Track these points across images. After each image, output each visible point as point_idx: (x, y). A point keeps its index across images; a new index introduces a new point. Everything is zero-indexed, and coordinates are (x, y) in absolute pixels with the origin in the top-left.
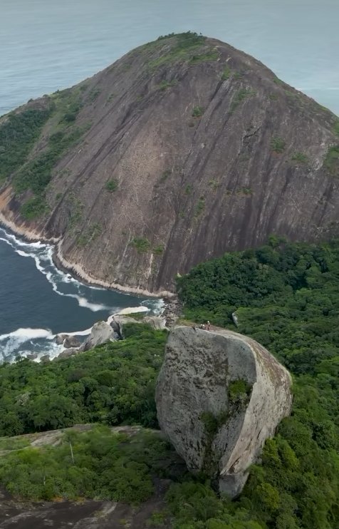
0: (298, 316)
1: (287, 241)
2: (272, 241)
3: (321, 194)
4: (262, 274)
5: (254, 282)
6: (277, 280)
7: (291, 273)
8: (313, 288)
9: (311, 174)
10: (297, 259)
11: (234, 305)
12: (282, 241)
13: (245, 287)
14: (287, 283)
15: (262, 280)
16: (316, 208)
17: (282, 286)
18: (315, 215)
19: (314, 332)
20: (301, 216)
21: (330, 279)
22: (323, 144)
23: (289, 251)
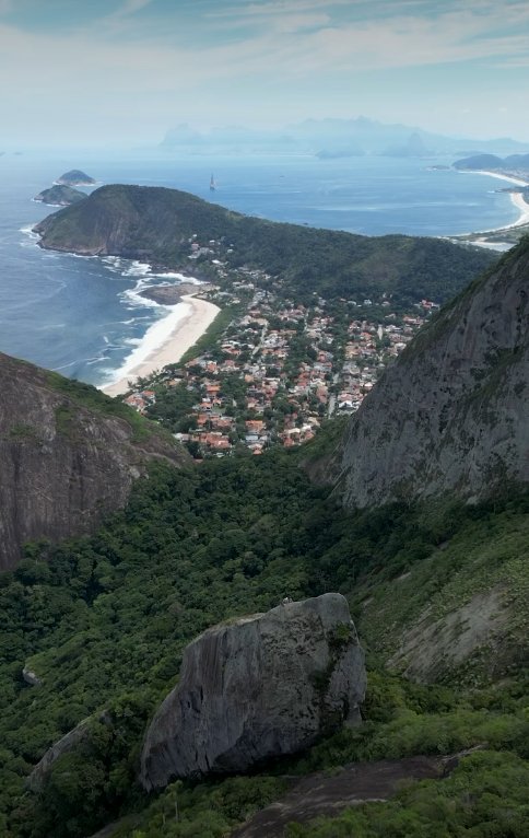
0: (115, 631)
1: (49, 542)
2: (29, 550)
3: (69, 469)
4: (37, 599)
5: (29, 615)
6: (62, 597)
7: (74, 582)
8: (113, 590)
9: (45, 447)
10: (75, 561)
11: (14, 659)
12: (42, 546)
13: (21, 627)
14: (74, 597)
15: (40, 608)
16: (71, 487)
17: (72, 604)
18: (73, 498)
19: (158, 637)
20: (54, 504)
21: (130, 569)
22: (44, 406)
23: (59, 554)
